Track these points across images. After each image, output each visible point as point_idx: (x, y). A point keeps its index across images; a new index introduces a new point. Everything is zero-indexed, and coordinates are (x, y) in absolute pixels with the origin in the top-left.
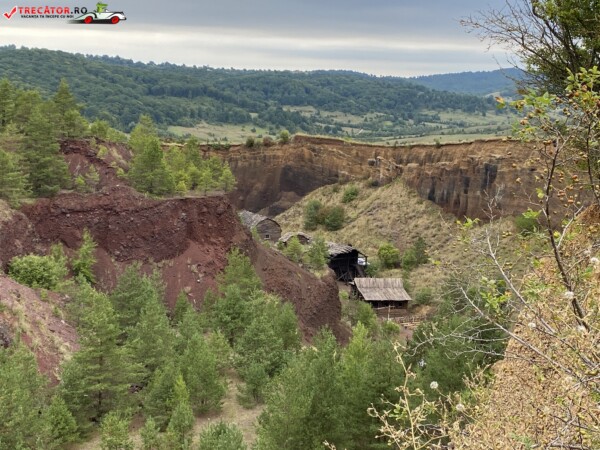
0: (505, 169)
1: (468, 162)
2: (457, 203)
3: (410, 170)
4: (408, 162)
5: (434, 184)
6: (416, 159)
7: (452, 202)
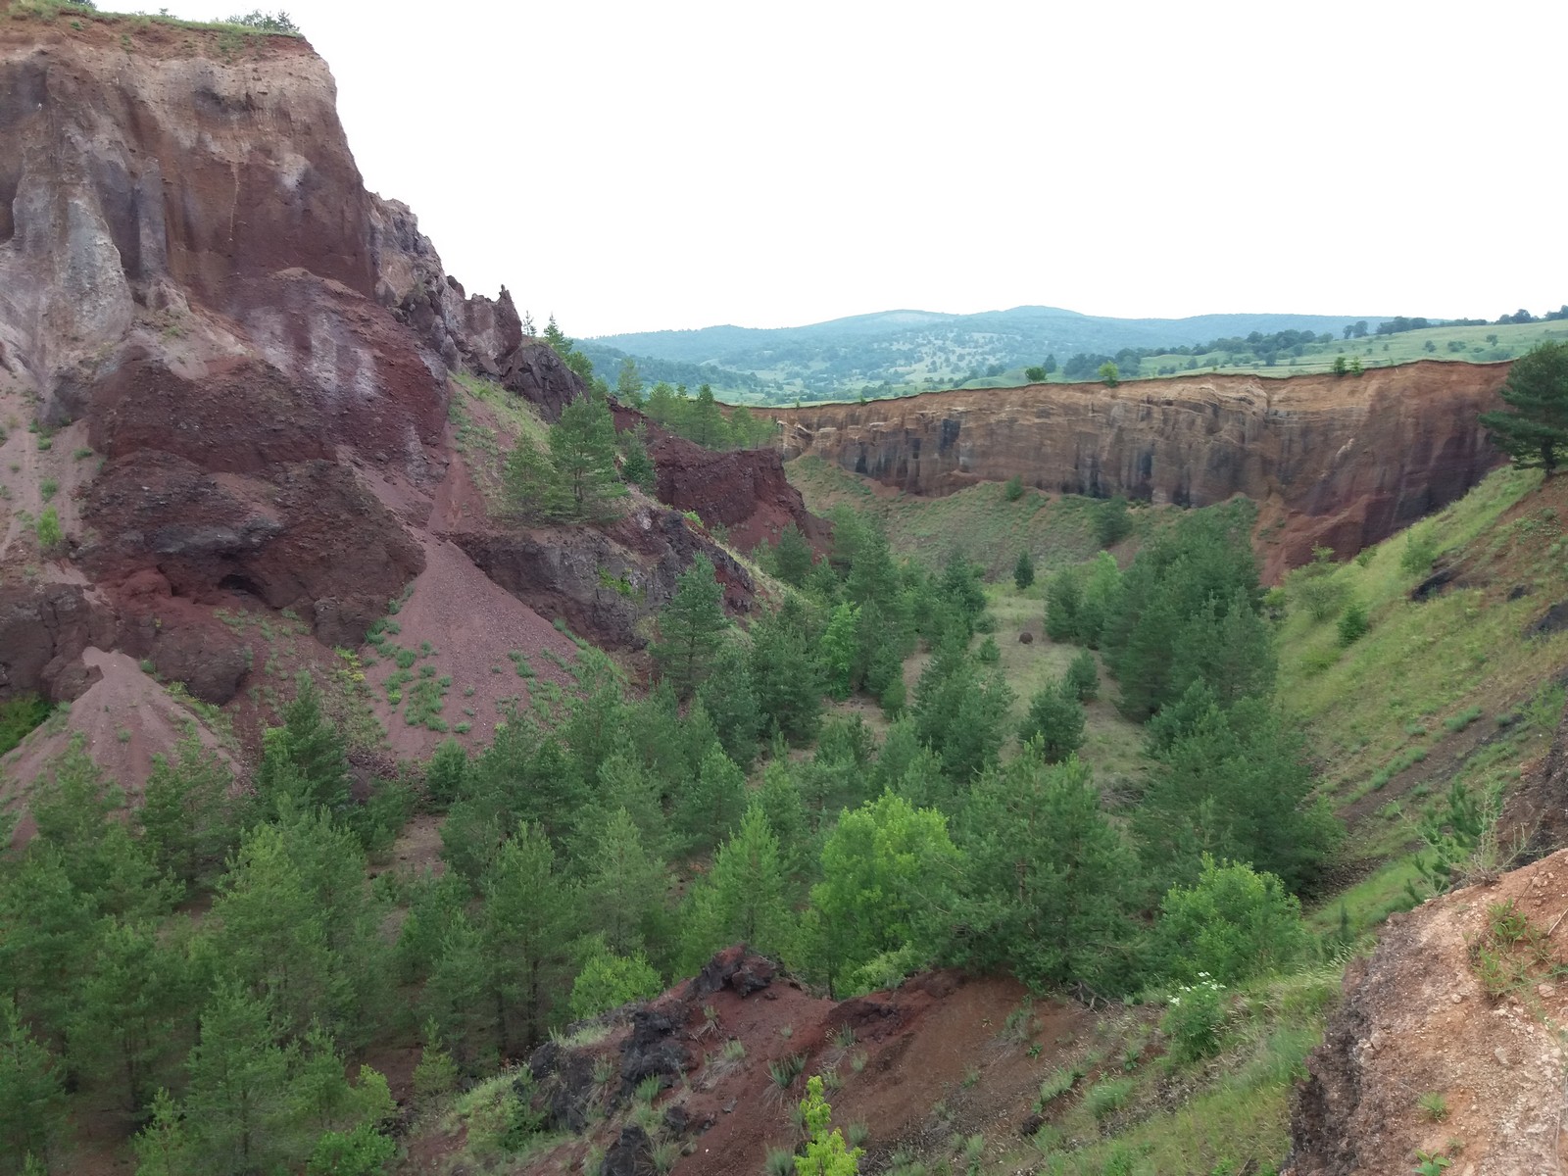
0: (972, 424)
1: (917, 419)
2: (903, 470)
3: (826, 436)
4: (819, 427)
5: (864, 451)
6: (832, 422)
7: (894, 472)
